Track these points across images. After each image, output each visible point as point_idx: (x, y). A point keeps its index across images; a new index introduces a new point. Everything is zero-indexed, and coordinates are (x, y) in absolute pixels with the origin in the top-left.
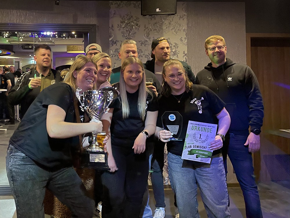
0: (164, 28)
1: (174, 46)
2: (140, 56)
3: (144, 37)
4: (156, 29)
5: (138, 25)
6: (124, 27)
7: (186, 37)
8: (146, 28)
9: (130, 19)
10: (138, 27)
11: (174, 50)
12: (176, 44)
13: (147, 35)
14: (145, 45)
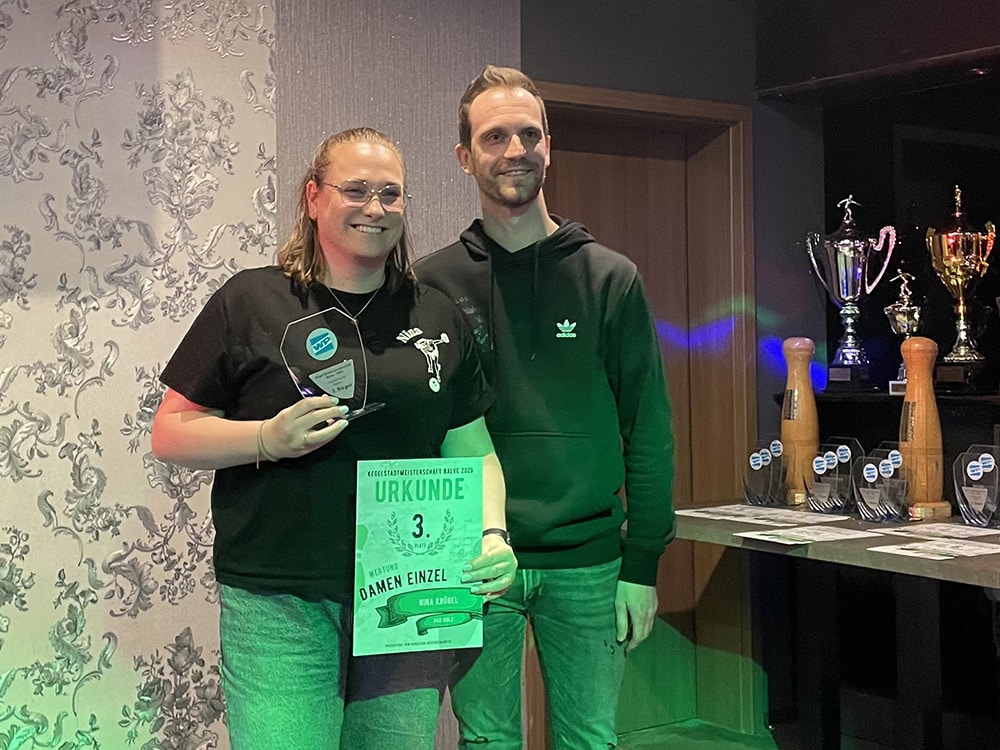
0: (165, 12)
1: (216, 115)
2: (32, 152)
3: (56, 50)
4: (121, 16)
7: (270, 73)
11: (211, 136)
12: (224, 105)
13: (71, 42)
14: (61, 95)
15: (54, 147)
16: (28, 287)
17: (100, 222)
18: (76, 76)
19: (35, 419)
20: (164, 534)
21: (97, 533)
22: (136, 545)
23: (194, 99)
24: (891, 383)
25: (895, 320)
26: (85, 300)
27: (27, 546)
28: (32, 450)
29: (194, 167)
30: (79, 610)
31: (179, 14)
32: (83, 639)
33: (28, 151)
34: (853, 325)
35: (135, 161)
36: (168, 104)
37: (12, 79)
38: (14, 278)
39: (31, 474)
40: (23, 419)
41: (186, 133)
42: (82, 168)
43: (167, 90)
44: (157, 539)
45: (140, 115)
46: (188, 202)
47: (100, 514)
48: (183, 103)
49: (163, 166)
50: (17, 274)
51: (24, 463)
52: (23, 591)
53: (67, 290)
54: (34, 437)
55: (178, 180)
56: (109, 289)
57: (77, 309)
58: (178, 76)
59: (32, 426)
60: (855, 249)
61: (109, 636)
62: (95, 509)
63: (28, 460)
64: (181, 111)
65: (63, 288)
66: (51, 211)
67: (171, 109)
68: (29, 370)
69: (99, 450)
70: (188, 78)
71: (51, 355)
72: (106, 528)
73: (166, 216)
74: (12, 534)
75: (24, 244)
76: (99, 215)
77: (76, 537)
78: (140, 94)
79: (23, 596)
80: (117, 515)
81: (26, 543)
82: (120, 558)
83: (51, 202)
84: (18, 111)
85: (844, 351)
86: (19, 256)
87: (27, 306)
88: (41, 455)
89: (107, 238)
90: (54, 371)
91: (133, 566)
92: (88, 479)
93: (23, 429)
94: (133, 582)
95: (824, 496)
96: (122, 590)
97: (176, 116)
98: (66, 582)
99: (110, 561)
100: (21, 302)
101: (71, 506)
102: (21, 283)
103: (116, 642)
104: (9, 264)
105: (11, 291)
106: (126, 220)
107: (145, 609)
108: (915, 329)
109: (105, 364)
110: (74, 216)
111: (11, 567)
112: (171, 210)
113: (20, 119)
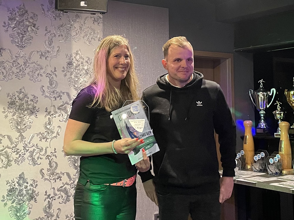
0: (73, 34)
1: (87, 62)
2: (38, 74)
3: (45, 45)
4: (62, 35)
5: (36, 26)
6: (14, 28)
8: (47, 32)
9: (23, 15)
10: (36, 30)
11: (86, 68)
12: (89, 59)
13: (48, 43)
14: (46, 58)
15: (44, 72)
16: (37, 112)
17: (56, 92)
18: (50, 52)
19: (39, 148)
20: (73, 180)
21: (56, 180)
22: (66, 183)
23: (81, 58)
24: (275, 133)
25: (276, 115)
26: (52, 115)
27: (37, 184)
28: (38, 157)
29: (81, 76)
30: (51, 202)
31: (77, 34)
32: (52, 210)
33: (37, 73)
34: (264, 117)
35: (65, 75)
36: (74, 59)
37: (33, 54)
38: (33, 109)
39: (38, 164)
40: (36, 149)
41: (79, 67)
42: (52, 78)
43: (74, 55)
44: (72, 181)
45: (67, 62)
46: (80, 86)
47: (56, 174)
48: (78, 59)
49: (73, 76)
50: (34, 108)
51: (36, 161)
52: (36, 197)
53: (47, 112)
54: (39, 153)
55: (77, 80)
56: (58, 111)
57: (50, 117)
58: (77, 51)
59: (38, 150)
60: (264, 95)
61: (59, 209)
62: (55, 173)
63: (37, 160)
64: (77, 61)
65: (46, 111)
66: (43, 90)
67: (75, 60)
68: (38, 135)
69: (56, 157)
70: (80, 51)
71: (43, 130)
72: (58, 179)
73: (74, 90)
74: (33, 181)
75: (36, 100)
76: (56, 91)
77: (50, 181)
78: (67, 57)
79: (36, 198)
80: (61, 175)
81: (37, 183)
82: (62, 187)
83: (43, 88)
84: (35, 63)
85: (261, 124)
86: (35, 103)
87: (37, 117)
88: (41, 159)
89: (58, 97)
90: (44, 135)
91: (65, 189)
92: (53, 165)
93: (36, 151)
94: (65, 194)
95: (257, 167)
96: (62, 196)
97: (76, 62)
98: (47, 194)
99: (59, 188)
100: (35, 116)
101: (49, 173)
102: (35, 110)
103: (61, 211)
104: (32, 105)
105: (33, 113)
106: (63, 92)
107: (68, 201)
108: (282, 118)
109: (58, 132)
110: (49, 91)
111: (33, 190)
112: (75, 89)
113: (35, 65)
